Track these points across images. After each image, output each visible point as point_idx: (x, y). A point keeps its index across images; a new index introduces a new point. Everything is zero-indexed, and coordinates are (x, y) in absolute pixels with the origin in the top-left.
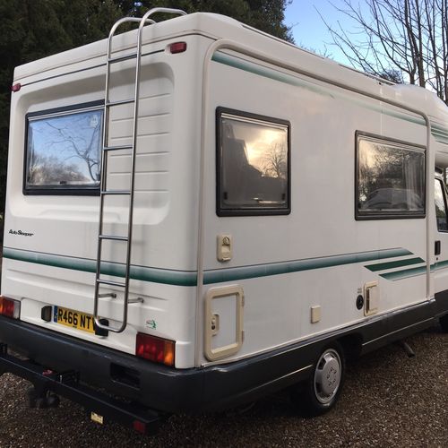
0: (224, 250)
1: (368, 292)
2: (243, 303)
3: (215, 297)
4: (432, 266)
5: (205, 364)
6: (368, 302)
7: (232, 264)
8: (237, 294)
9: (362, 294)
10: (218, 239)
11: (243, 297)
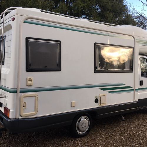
0: (29, 82)
1: (100, 97)
2: (37, 99)
3: (24, 97)
4: (136, 90)
5: (20, 118)
6: (100, 101)
7: (32, 87)
8: (35, 96)
9: (98, 98)
10: (26, 79)
11: (37, 97)
